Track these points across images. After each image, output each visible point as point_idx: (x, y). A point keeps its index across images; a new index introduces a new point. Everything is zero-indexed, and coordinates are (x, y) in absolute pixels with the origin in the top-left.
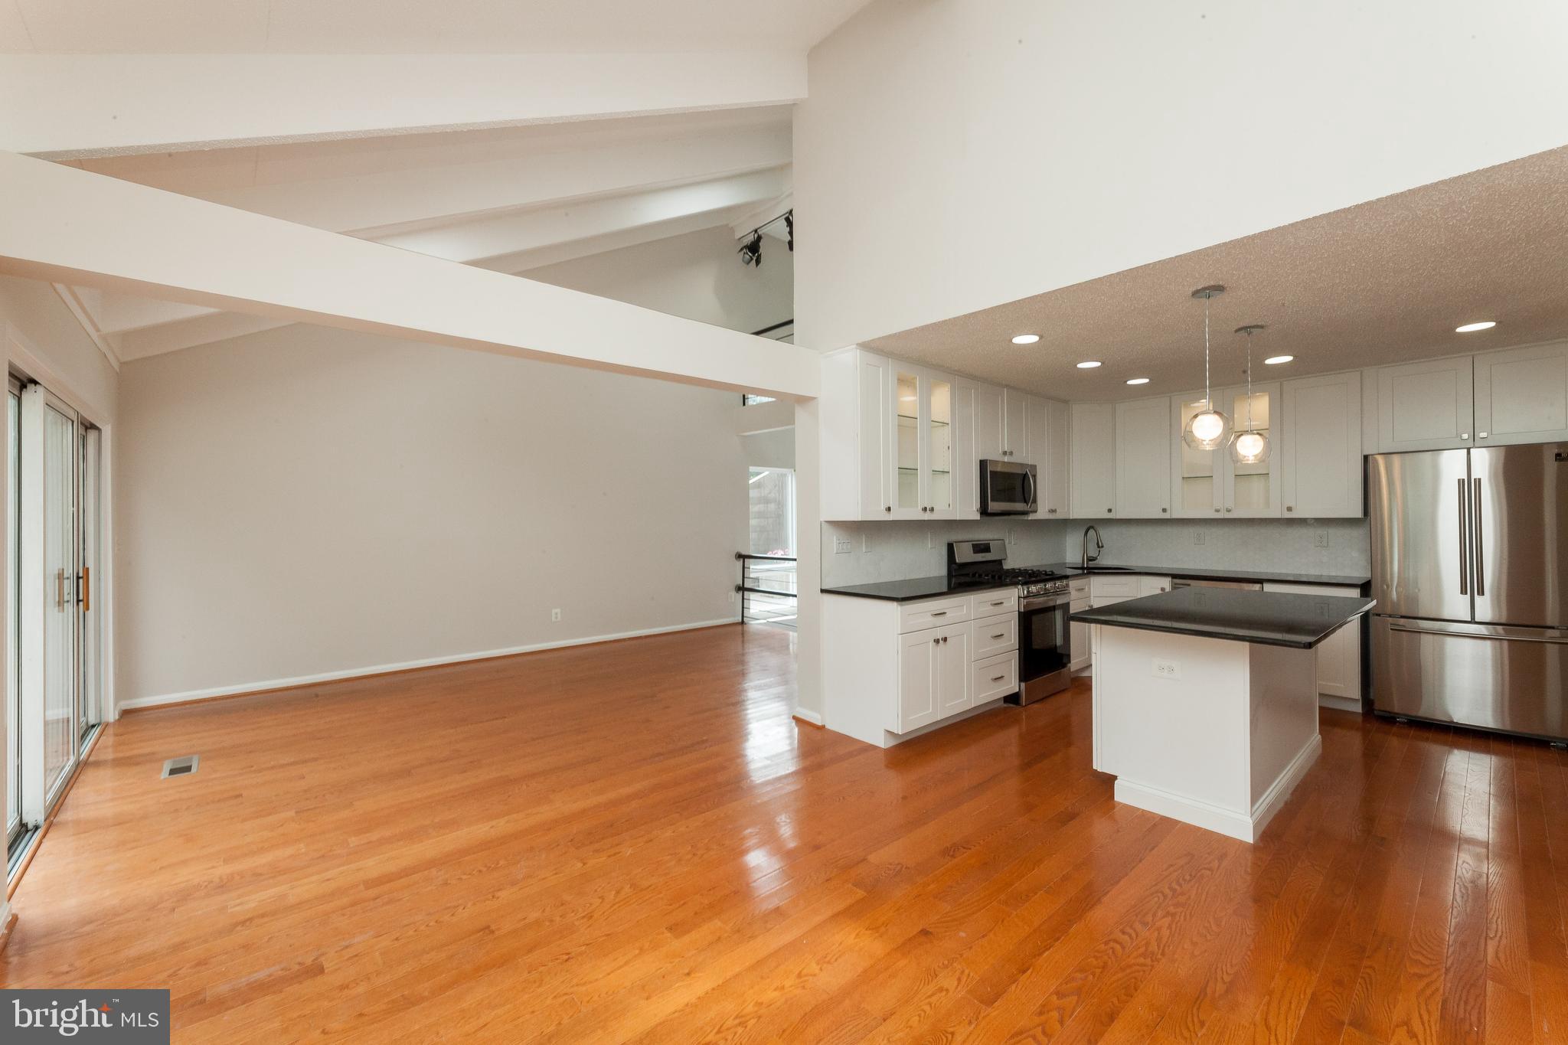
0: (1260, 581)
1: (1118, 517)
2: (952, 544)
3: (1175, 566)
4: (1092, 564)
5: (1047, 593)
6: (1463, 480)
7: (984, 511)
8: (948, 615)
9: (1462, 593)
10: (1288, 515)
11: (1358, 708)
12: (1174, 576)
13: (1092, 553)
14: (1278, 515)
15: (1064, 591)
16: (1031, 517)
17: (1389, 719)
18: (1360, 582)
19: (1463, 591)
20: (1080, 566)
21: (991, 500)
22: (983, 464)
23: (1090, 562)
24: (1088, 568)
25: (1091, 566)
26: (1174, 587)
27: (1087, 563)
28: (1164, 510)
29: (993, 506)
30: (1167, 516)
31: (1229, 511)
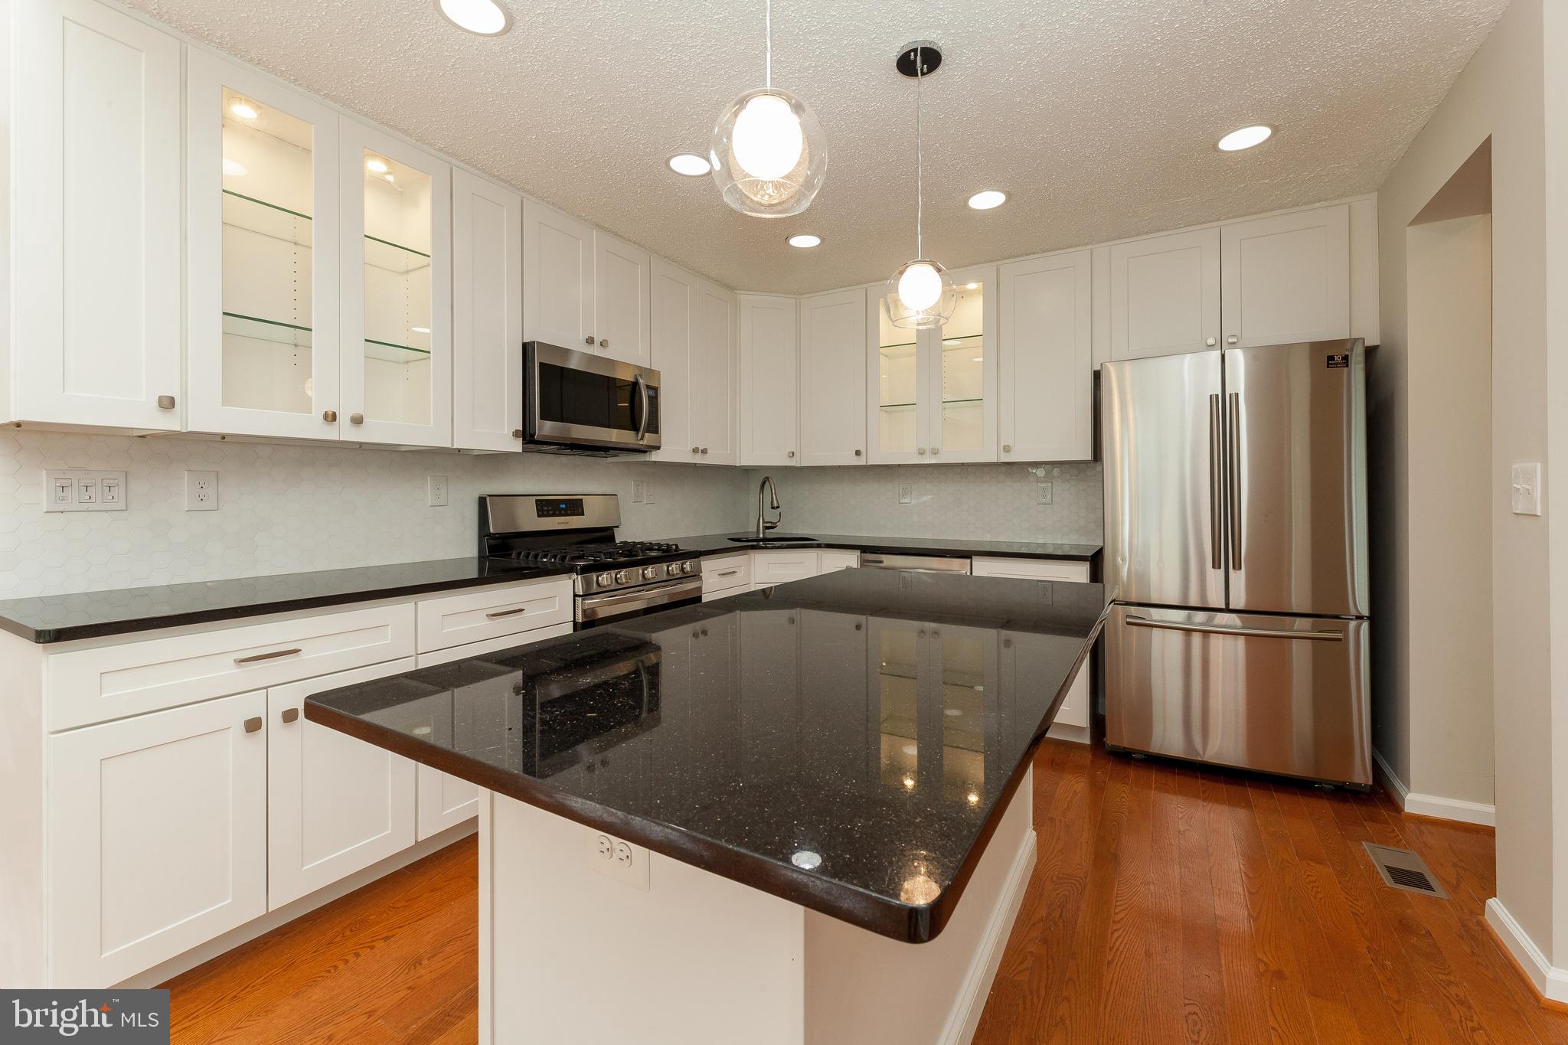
0: (966, 555)
1: (803, 464)
2: (485, 498)
3: (877, 535)
4: (770, 534)
5: (671, 580)
6: (1217, 396)
7: (527, 435)
8: (304, 656)
9: (1213, 567)
10: (1005, 458)
11: (1086, 740)
12: (864, 549)
13: (771, 516)
14: (992, 458)
15: (696, 575)
16: (655, 456)
17: (1124, 757)
18: (1090, 554)
19: (1216, 565)
20: (754, 536)
21: (543, 417)
22: (527, 349)
23: (767, 531)
24: (765, 540)
25: (768, 536)
26: (863, 562)
27: (764, 533)
28: (858, 453)
29: (546, 428)
30: (861, 461)
31: (935, 452)
